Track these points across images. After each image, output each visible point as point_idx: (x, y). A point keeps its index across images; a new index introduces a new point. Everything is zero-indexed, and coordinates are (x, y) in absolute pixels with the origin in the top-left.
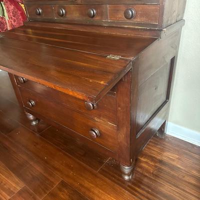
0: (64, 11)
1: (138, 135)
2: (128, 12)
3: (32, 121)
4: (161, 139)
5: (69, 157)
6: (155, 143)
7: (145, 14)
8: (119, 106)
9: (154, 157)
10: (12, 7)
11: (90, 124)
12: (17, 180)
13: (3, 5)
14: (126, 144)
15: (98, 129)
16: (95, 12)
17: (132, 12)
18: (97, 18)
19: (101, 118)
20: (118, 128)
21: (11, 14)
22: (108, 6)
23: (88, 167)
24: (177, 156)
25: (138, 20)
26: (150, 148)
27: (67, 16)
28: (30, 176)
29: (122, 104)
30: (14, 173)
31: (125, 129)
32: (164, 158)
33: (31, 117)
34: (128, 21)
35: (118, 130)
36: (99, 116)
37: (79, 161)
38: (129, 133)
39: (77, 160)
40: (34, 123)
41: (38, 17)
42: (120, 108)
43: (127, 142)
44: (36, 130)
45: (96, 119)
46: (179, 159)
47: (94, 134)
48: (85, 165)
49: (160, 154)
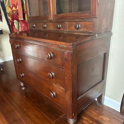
0: (46, 26)
1: (79, 98)
2: (76, 25)
3: (22, 87)
4: (99, 107)
5: (39, 111)
6: (95, 109)
7: (85, 26)
8: (66, 76)
9: (93, 118)
10: (23, 25)
11: (51, 88)
12: (4, 120)
13: (19, 24)
14: (70, 102)
15: (55, 92)
16: (61, 26)
17: (79, 26)
18: (61, 29)
19: (57, 84)
20: (66, 91)
21: (23, 28)
22: (67, 23)
23: (49, 119)
24: (108, 119)
25: (82, 30)
26: (91, 112)
27: (47, 28)
28: (13, 119)
29: (68, 75)
30: (4, 116)
31: (69, 91)
32: (99, 119)
33: (22, 84)
34: (77, 30)
35: (66, 92)
36: (56, 83)
37: (44, 114)
38: (71, 94)
39: (43, 113)
40: (23, 88)
41: (33, 29)
42: (66, 78)
43: (70, 101)
44: (24, 93)
45: (54, 85)
46: (109, 121)
47: (52, 94)
48: (47, 117)
49: (97, 116)
